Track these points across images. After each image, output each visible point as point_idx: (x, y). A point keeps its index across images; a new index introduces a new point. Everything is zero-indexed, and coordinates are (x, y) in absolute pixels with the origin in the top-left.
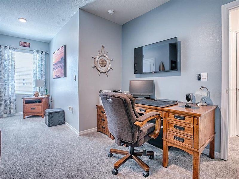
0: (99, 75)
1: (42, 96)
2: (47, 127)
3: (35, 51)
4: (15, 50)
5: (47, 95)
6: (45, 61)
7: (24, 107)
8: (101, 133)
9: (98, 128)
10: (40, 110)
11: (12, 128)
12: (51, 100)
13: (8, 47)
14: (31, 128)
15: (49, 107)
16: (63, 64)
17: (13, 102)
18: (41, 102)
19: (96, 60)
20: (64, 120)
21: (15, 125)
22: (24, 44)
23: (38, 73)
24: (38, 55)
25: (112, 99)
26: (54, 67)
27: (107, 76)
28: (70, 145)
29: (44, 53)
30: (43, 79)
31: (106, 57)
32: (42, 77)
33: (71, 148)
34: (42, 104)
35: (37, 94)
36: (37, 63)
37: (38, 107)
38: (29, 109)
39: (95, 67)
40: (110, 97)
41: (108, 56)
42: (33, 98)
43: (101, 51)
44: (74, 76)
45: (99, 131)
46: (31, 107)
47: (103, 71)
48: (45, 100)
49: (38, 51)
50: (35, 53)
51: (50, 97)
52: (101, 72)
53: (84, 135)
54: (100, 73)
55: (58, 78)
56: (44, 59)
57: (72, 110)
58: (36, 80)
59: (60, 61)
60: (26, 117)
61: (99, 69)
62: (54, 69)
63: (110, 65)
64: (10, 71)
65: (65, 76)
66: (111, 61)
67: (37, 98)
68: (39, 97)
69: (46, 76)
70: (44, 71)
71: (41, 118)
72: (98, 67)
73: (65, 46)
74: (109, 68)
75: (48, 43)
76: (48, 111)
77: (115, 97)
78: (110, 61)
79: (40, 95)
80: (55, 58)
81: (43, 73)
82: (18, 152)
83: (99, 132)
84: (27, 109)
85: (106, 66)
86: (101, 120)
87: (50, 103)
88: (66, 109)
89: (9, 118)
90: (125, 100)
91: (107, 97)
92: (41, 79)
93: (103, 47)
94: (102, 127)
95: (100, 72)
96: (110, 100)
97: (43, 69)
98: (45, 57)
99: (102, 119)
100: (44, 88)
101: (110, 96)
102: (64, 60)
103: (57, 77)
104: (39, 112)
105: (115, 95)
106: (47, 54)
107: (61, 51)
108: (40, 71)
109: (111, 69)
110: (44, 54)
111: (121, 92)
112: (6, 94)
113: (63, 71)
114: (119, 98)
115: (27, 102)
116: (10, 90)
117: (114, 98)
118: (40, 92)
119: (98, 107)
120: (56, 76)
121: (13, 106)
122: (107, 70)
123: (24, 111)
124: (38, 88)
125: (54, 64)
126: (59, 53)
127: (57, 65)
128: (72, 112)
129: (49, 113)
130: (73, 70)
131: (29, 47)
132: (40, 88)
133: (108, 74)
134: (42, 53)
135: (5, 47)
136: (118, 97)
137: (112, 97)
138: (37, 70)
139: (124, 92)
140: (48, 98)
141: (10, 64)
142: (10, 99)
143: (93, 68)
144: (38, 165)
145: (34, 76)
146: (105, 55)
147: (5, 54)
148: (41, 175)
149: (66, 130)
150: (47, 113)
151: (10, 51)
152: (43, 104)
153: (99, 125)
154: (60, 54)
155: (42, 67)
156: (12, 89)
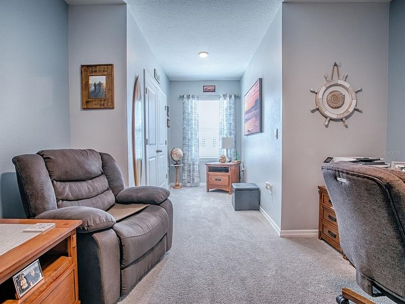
0: (327, 126)
1: (230, 162)
2: (234, 210)
3: (222, 96)
4: (198, 98)
5: (236, 161)
6: (235, 108)
7: (208, 175)
8: (326, 244)
9: (320, 232)
10: (227, 183)
11: (193, 203)
12: (242, 169)
14: (213, 207)
15: (239, 179)
16: (258, 110)
17: (196, 167)
18: (227, 171)
19: (320, 96)
20: (259, 204)
21: (196, 199)
22: (209, 88)
23: (226, 128)
24: (225, 102)
25: (348, 179)
26: (246, 117)
27: (346, 126)
28: (262, 250)
29: (233, 96)
30: (233, 136)
31: (344, 87)
32: (230, 134)
33: (263, 256)
34: (229, 174)
35: (223, 159)
36: (225, 113)
37: (224, 178)
38: (214, 179)
39: (318, 109)
40: (345, 175)
41: (350, 84)
42: (218, 165)
43: (330, 76)
44: (276, 130)
45: (322, 239)
46: (216, 177)
47: (335, 117)
48: (233, 169)
49: (225, 96)
50: (222, 99)
51: (242, 165)
52: (331, 119)
53: (290, 238)
54: (329, 122)
55: (252, 134)
56: (233, 106)
57: (271, 188)
58: (223, 138)
59: (253, 107)
60: (210, 190)
61: (327, 113)
62: (247, 120)
63: (354, 102)
64: (194, 127)
65: (261, 131)
66: (356, 92)
67: (223, 165)
68: (226, 163)
69: (236, 132)
70: (233, 124)
71: (228, 194)
72: (323, 110)
73: (261, 80)
74: (351, 110)
75: (238, 81)
76: (235, 186)
77: (358, 176)
78: (354, 94)
79: (228, 160)
80: (247, 102)
81: (232, 128)
82: (193, 237)
83: (323, 241)
84: (211, 179)
85: (343, 106)
86: (327, 218)
87: (241, 173)
88: (261, 186)
89: (192, 188)
90: (389, 186)
91: (337, 173)
92: (229, 136)
93: (335, 65)
94: (329, 232)
95: (328, 119)
96: (344, 181)
97: (231, 122)
98: (235, 104)
99: (329, 216)
100: (233, 150)
101: (342, 172)
102: (260, 103)
103: (250, 133)
104: (225, 186)
105: (355, 170)
106: (238, 97)
107: (255, 90)
108: (229, 125)
109: (357, 110)
110: (234, 98)
111: (383, 163)
112: (190, 158)
113: (258, 122)
114: (368, 178)
115: (212, 169)
116: (193, 152)
117: (355, 177)
118: (227, 155)
119: (322, 192)
120: (249, 131)
121: (196, 174)
122: (346, 115)
123: (208, 182)
124: (225, 150)
125: (247, 112)
126: (252, 94)
127: (250, 114)
128: (270, 193)
129: (237, 190)
130: (273, 119)
131: (214, 91)
132: (227, 150)
133: (347, 122)
134: (230, 97)
135: (188, 97)
136: (365, 177)
137: (348, 174)
138: (225, 123)
139: (393, 162)
140: (238, 165)
141: (193, 119)
142: (194, 164)
143: (313, 111)
144: (212, 265)
145: (221, 133)
146: (340, 82)
147: (188, 105)
148: (212, 284)
149: (261, 222)
150: (233, 188)
151: (194, 101)
152: (231, 175)
153: (322, 226)
154: (254, 95)
155: (231, 119)
156: (195, 151)
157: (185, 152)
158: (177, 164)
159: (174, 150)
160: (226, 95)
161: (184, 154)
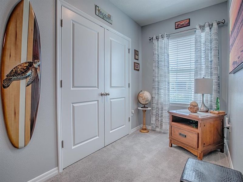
3: (198, 27)
6: (218, 40)
7: (171, 127)
12: (227, 125)
13: (154, 38)
22: (181, 24)
30: (215, 77)
32: (211, 74)
34: (199, 130)
37: (191, 134)
38: (177, 133)
46: (180, 131)
49: (202, 28)
56: (215, 37)
58: (197, 80)
60: (173, 145)
79: (203, 109)
84: (174, 132)
87: (226, 131)
97: (213, 58)
103: (236, 66)
104: (192, 147)
106: (223, 24)
110: (216, 26)
116: (162, 96)
118: (203, 102)
120: (234, 63)
123: (171, 134)
131: (188, 25)
132: (203, 95)
151: (164, 41)
155: (213, 54)
156: (165, 95)
157: (154, 96)
158: (144, 107)
159: (141, 93)
160: (204, 26)
161: (152, 98)
